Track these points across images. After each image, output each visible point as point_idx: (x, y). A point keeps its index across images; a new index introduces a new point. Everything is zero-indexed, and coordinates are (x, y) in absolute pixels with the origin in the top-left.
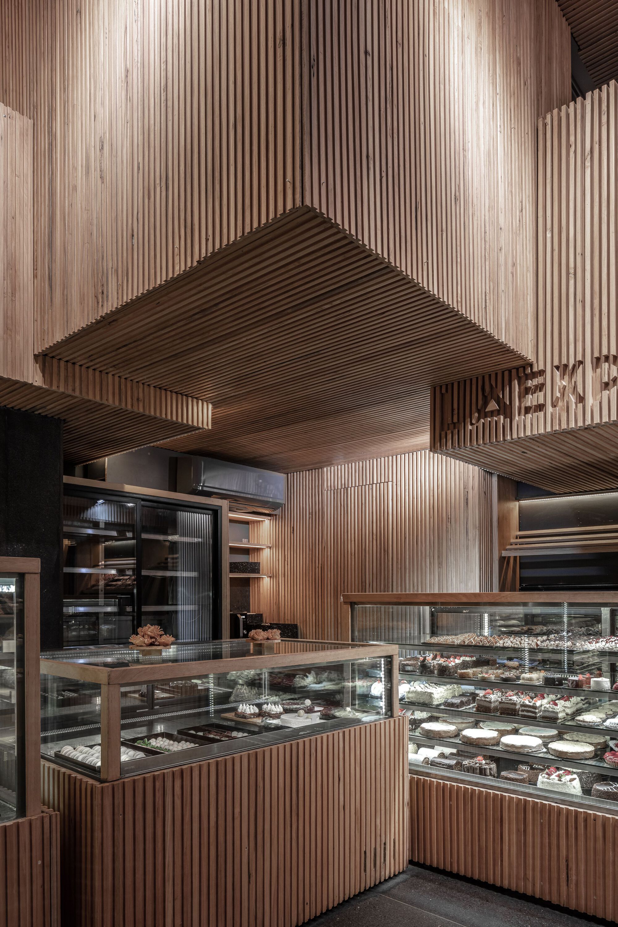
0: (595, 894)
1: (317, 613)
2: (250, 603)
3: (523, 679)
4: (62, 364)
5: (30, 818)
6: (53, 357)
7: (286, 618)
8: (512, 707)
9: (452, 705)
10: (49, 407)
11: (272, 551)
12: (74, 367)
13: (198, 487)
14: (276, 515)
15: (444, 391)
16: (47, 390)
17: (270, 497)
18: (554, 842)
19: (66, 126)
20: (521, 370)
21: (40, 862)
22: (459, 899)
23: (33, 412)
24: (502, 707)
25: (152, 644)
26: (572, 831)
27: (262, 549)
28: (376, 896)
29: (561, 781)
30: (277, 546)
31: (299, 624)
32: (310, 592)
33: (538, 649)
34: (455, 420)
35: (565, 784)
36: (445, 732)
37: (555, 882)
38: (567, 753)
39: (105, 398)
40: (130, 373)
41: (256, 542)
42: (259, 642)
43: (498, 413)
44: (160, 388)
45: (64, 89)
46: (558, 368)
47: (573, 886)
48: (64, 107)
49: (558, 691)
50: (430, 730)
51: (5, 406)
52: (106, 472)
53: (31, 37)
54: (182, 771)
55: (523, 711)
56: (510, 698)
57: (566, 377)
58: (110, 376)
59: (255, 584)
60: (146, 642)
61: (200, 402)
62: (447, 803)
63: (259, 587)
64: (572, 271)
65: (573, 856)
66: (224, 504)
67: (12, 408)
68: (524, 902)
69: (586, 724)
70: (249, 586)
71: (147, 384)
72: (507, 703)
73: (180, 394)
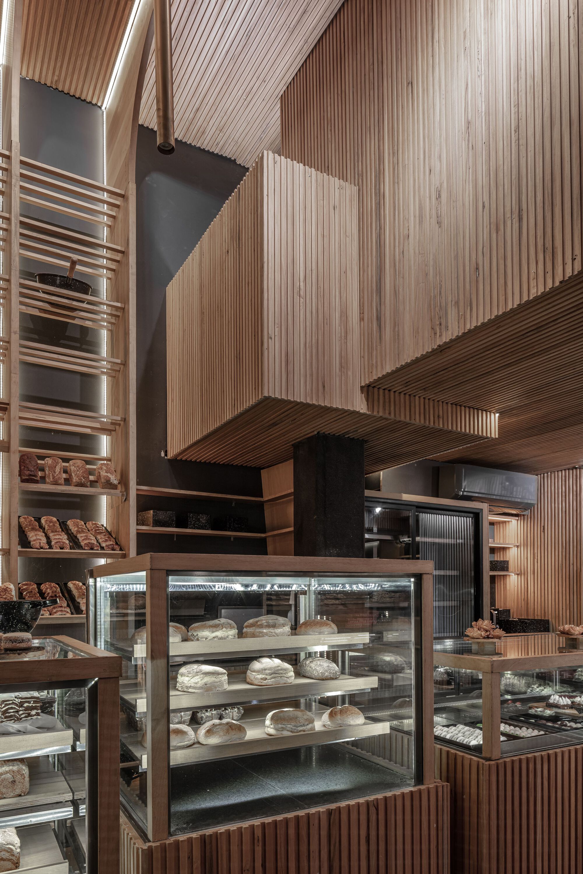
1: (572, 609)
2: (495, 599)
4: (381, 391)
5: (427, 786)
6: (374, 387)
7: (536, 613)
10: (359, 431)
11: (519, 549)
12: (390, 393)
13: (459, 493)
14: (524, 515)
16: (369, 415)
17: (519, 498)
19: (396, 185)
21: (435, 825)
23: (344, 436)
25: (488, 637)
27: (509, 548)
30: (526, 545)
31: (550, 620)
32: (564, 589)
39: (413, 418)
40: (434, 394)
41: (501, 542)
42: (575, 637)
44: (456, 405)
45: (395, 153)
48: (394, 169)
51: (324, 433)
52: (381, 484)
53: (356, 116)
54: (549, 756)
58: (417, 397)
59: (500, 582)
60: (483, 635)
61: (488, 413)
63: (505, 584)
66: (484, 507)
67: (329, 434)
70: (495, 583)
71: (446, 402)
73: (472, 408)
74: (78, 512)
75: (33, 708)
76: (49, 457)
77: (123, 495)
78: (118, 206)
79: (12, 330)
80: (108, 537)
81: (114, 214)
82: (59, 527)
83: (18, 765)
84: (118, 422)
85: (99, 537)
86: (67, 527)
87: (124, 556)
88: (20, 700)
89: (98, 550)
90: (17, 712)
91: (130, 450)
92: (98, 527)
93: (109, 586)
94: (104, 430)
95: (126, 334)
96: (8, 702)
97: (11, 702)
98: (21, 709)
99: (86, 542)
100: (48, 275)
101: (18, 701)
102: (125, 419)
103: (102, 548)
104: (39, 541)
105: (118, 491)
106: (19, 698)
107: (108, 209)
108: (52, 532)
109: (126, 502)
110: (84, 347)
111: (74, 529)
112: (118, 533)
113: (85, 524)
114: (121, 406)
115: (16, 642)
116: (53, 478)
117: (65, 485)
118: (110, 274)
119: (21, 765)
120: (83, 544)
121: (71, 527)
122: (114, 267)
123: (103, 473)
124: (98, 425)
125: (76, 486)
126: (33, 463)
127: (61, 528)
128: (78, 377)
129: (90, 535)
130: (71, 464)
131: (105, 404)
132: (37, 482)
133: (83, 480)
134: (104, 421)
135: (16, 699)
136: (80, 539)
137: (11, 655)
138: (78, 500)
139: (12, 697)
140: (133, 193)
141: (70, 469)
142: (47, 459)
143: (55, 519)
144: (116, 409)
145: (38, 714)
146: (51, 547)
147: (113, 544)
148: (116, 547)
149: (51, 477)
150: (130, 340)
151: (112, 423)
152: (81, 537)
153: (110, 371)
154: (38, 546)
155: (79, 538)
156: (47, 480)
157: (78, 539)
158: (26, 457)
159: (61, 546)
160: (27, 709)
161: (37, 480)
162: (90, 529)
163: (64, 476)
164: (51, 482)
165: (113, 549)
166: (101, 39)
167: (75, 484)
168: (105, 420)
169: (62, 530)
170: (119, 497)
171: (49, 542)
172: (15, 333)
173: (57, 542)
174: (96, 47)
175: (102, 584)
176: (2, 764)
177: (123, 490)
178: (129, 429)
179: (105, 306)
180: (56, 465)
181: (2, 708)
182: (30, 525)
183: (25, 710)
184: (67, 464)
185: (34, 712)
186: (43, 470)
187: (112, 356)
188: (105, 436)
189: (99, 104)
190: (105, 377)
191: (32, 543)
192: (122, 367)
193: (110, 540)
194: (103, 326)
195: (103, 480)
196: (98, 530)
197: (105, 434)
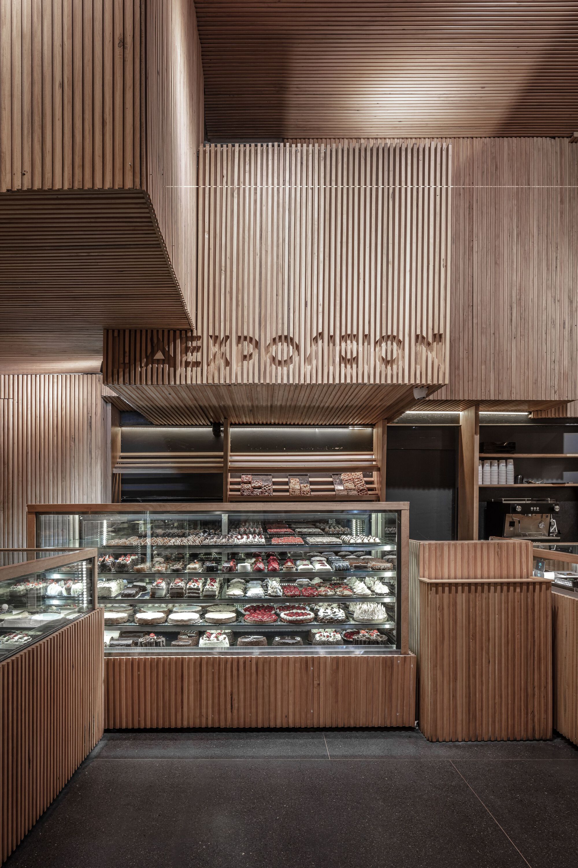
0: (251, 713)
3: (189, 569)
8: (180, 591)
9: (129, 595)
15: (116, 334)
18: (223, 683)
20: (183, 332)
22: (156, 744)
24: (172, 592)
26: (235, 672)
28: (93, 761)
29: (218, 640)
33: (202, 546)
34: (127, 361)
35: (221, 642)
36: (121, 618)
37: (223, 712)
38: (222, 619)
43: (163, 362)
46: (211, 337)
47: (235, 711)
49: (216, 576)
50: (109, 619)
55: (189, 593)
56: (178, 584)
57: (217, 345)
62: (136, 674)
64: (223, 269)
65: (235, 690)
68: (199, 733)
69: (236, 597)
72: (176, 588)
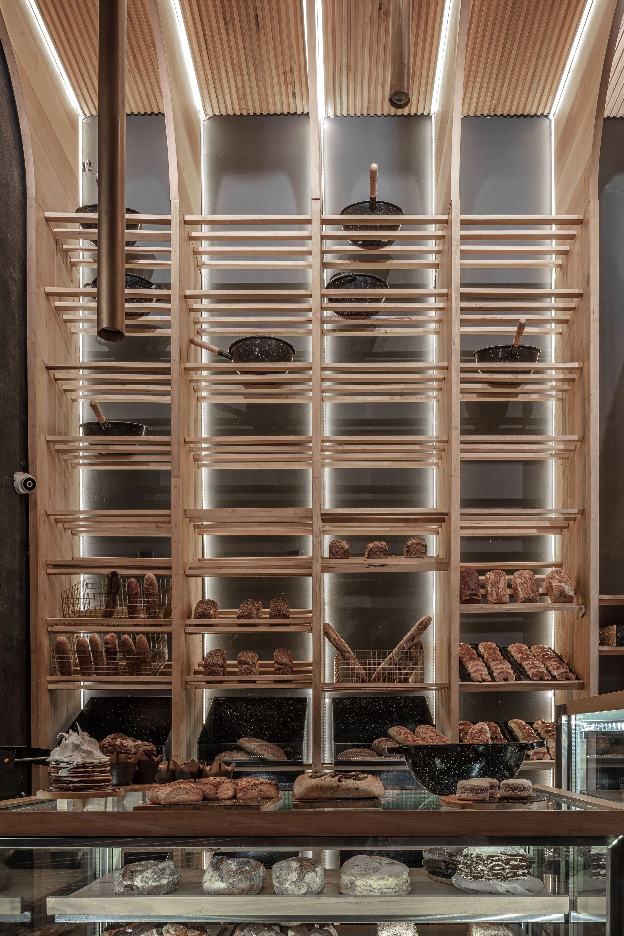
74: (520, 634)
75: (519, 867)
76: (490, 570)
77: (580, 609)
78: (573, 237)
79: (453, 426)
80: (560, 663)
81: (566, 248)
82: (500, 655)
83: (504, 930)
84: (573, 516)
85: (548, 664)
86: (508, 653)
87: (582, 687)
88: (506, 857)
89: (548, 680)
90: (504, 869)
91: (591, 549)
92: (545, 651)
93: (585, 725)
94: (554, 528)
95: (586, 400)
96: (494, 858)
97: (497, 858)
98: (507, 867)
99: (534, 670)
100: (490, 349)
101: (504, 857)
102: (583, 511)
103: (554, 678)
104: (480, 672)
105: (574, 605)
106: (505, 854)
107: (557, 245)
108: (493, 660)
109: (585, 617)
110: (528, 427)
111: (517, 656)
112: (572, 657)
113: (529, 648)
114: (577, 494)
115: (516, 790)
116: (497, 596)
117: (510, 602)
118: (560, 328)
119: (507, 931)
120: (531, 673)
121: (513, 654)
122: (566, 317)
123: (556, 584)
124: (547, 524)
125: (523, 602)
126: (474, 580)
127: (502, 655)
128: (520, 467)
129: (538, 662)
130: (517, 576)
131: (554, 494)
132: (478, 602)
133: (532, 594)
134: (551, 517)
135: (502, 856)
136: (527, 668)
137: (517, 804)
138: (520, 619)
139: (498, 853)
140: (595, 213)
141: (516, 583)
142: (489, 573)
143: (494, 645)
144: (569, 500)
145: (524, 875)
146: (493, 679)
147: (567, 672)
148: (571, 675)
149: (494, 595)
150: (592, 407)
151: (566, 519)
152: (527, 664)
153: (561, 452)
154: (479, 678)
155: (525, 666)
156: (490, 599)
157: (523, 668)
158: (466, 574)
159: (505, 677)
160: (514, 867)
161: (479, 600)
162: (536, 655)
163: (509, 591)
164: (495, 600)
165: (568, 679)
166: (554, 28)
167: (522, 600)
168: (553, 516)
169: (504, 658)
170: (573, 612)
171: (491, 673)
172: (456, 429)
173: (500, 673)
174: (547, 41)
175: (578, 722)
176: (487, 927)
177: (581, 602)
178: (589, 523)
179: (553, 371)
180: (500, 580)
181: (489, 864)
182: (467, 654)
183: (512, 869)
184: (511, 577)
185: (520, 872)
186: (483, 587)
187: (564, 433)
188: (553, 536)
189: (546, 113)
190: (554, 461)
191: (472, 675)
192: (579, 444)
193: (563, 667)
194: (551, 396)
195: (555, 592)
196: (547, 655)
197: (553, 533)
